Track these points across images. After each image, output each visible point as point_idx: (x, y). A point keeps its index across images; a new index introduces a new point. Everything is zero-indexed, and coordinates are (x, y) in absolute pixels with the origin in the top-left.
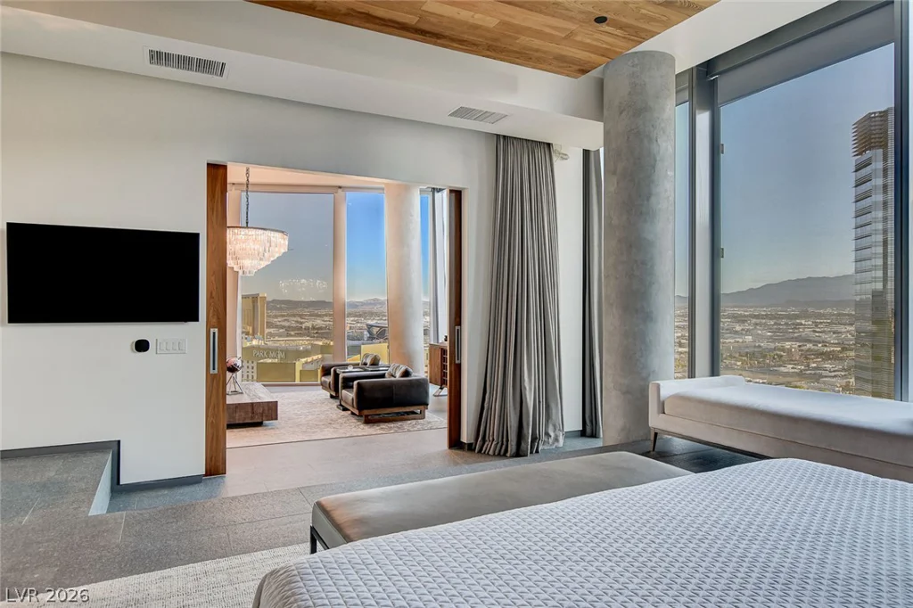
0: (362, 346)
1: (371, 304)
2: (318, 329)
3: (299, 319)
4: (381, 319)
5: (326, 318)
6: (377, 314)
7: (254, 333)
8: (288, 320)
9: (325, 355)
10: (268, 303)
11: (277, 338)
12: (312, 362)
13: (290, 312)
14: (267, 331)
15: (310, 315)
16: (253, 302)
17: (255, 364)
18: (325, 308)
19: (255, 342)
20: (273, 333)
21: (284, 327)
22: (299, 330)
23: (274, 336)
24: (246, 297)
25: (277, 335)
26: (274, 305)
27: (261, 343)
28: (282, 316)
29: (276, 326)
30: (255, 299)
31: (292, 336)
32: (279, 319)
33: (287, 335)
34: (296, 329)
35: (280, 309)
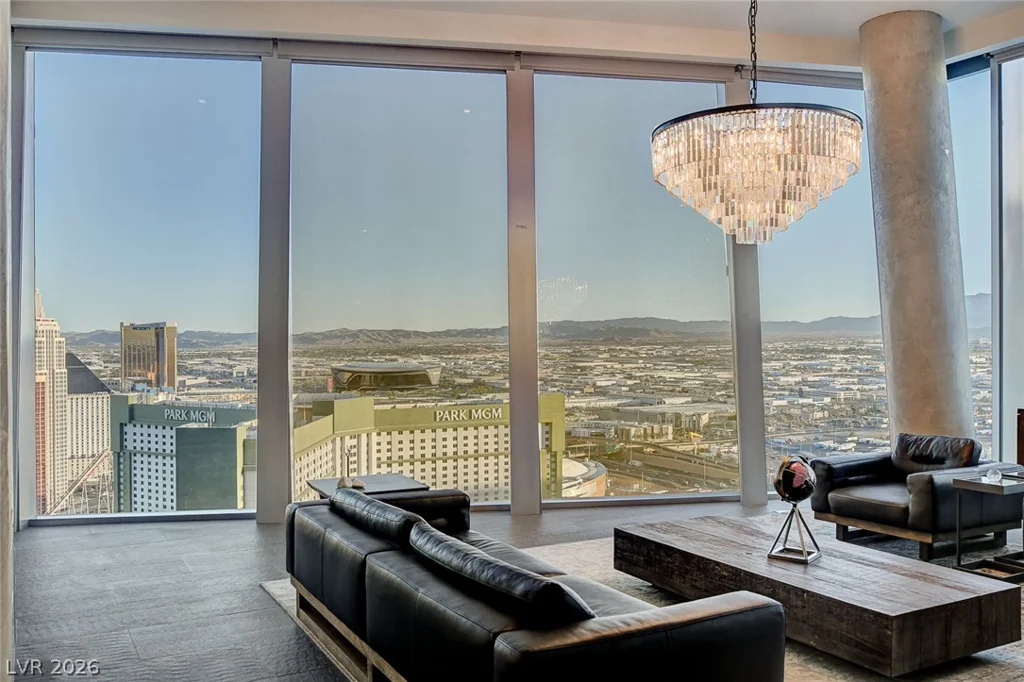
0: (334, 402)
1: (336, 337)
3: (227, 361)
4: (353, 360)
6: (347, 353)
7: (159, 383)
8: (210, 363)
10: (180, 336)
11: (193, 390)
13: (214, 350)
15: (243, 355)
16: (157, 335)
19: (161, 398)
20: (188, 383)
21: (204, 373)
22: (226, 377)
23: (189, 387)
24: (144, 328)
25: (193, 386)
26: (189, 340)
27: (172, 398)
28: (200, 356)
29: (190, 373)
30: (159, 330)
31: (217, 386)
32: (197, 361)
33: (210, 385)
34: (223, 375)
35: (196, 345)
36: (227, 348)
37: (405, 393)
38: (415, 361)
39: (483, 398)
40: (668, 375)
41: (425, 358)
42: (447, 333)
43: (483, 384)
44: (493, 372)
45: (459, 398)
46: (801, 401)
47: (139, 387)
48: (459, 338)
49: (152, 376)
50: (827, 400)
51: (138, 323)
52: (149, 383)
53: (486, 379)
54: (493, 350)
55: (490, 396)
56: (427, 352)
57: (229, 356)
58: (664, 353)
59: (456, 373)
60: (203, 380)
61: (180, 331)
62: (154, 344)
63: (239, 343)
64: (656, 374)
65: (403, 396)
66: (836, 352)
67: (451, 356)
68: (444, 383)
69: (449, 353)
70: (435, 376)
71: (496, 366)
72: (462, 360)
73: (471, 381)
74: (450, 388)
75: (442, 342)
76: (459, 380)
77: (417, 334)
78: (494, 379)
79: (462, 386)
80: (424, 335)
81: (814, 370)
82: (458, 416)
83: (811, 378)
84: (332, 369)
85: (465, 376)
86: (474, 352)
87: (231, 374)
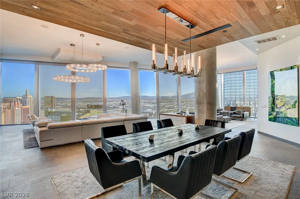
1: (87, 99)
3: (66, 103)
4: (91, 103)
7: (52, 107)
8: (62, 104)
13: (63, 101)
15: (69, 102)
20: (58, 107)
21: (61, 106)
23: (58, 108)
24: (49, 97)
25: (59, 108)
29: (58, 105)
30: (52, 97)
31: (64, 108)
32: (60, 103)
33: (62, 108)
34: (65, 106)
35: (59, 100)
39: (115, 110)
40: (147, 105)
43: (115, 107)
44: (117, 105)
46: (170, 109)
50: (174, 109)
52: (50, 107)
54: (117, 101)
55: (117, 109)
58: (147, 102)
59: (110, 105)
60: (61, 107)
62: (51, 100)
63: (68, 100)
64: (145, 105)
66: (175, 101)
71: (117, 104)
72: (111, 103)
76: (111, 107)
81: (171, 104)
83: (171, 106)
84: (87, 105)
85: (112, 106)
86: (114, 101)
87: (67, 106)
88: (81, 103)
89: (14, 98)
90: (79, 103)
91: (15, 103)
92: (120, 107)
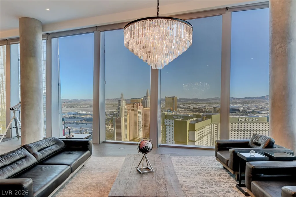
0: (212, 115)
2: (195, 109)
5: (198, 105)
6: (218, 103)
7: (173, 110)
8: (184, 106)
9: (198, 118)
10: (178, 99)
11: (181, 112)
12: (193, 121)
13: (186, 103)
14: (177, 109)
15: (192, 104)
17: (173, 121)
18: (198, 101)
19: (173, 113)
21: (183, 108)
22: (188, 109)
24: (170, 98)
25: (181, 111)
26: (180, 100)
27: (175, 113)
28: (183, 104)
29: (180, 108)
30: (173, 98)
31: (186, 111)
32: (182, 105)
33: (184, 111)
34: (187, 108)
35: (182, 102)
36: (189, 102)
37: (233, 114)
38: (236, 106)
39: (255, 115)
41: (239, 105)
42: (246, 98)
43: (255, 112)
44: (259, 109)
45: (248, 115)
47: (169, 111)
48: (249, 100)
49: (172, 109)
51: (169, 97)
52: (171, 110)
53: (256, 110)
54: (259, 103)
55: (257, 115)
56: (239, 103)
57: (189, 104)
59: (247, 109)
60: (183, 109)
61: (178, 98)
62: (172, 101)
63: (191, 101)
65: (232, 114)
67: (246, 104)
68: (243, 111)
69: (246, 103)
70: (241, 109)
71: (260, 107)
72: (249, 105)
73: (252, 111)
74: (245, 113)
75: (244, 101)
76: (248, 111)
77: (237, 98)
78: (258, 110)
79: (249, 112)
80: (239, 99)
82: (245, 120)
84: (214, 107)
85: (250, 110)
86: (253, 103)
87: (189, 108)
88: (207, 105)
89: (139, 100)
90: (204, 105)
91: (137, 104)
92: (263, 112)
